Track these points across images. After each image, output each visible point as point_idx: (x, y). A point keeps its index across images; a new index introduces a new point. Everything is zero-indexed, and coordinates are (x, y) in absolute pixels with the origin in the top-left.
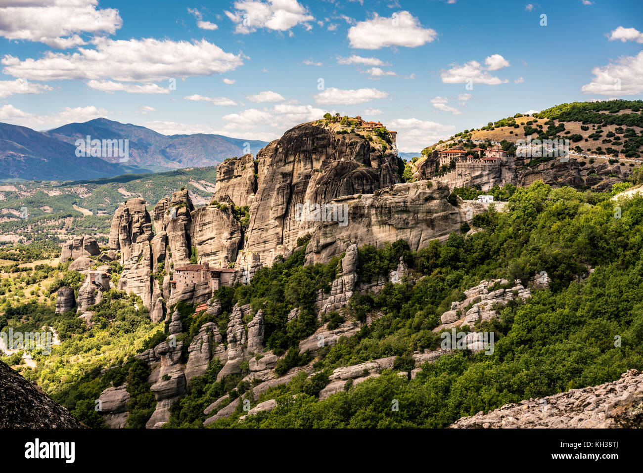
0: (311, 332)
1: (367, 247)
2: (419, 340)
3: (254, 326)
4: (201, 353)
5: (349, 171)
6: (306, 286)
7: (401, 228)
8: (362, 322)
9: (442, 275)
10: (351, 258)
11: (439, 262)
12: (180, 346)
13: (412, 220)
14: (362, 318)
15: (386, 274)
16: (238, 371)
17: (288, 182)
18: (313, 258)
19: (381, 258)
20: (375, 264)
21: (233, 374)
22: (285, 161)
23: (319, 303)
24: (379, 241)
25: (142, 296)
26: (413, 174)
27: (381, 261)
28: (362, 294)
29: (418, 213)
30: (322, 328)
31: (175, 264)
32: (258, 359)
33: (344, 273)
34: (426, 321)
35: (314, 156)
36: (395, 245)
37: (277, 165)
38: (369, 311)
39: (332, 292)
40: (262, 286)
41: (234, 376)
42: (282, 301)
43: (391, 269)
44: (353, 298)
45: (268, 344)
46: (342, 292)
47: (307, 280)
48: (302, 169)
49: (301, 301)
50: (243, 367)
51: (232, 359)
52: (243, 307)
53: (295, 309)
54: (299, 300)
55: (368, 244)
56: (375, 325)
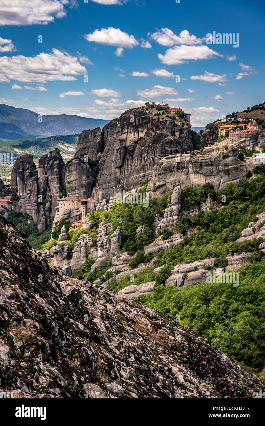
0: (151, 241)
1: (187, 188)
2: (230, 247)
3: (115, 237)
4: (81, 253)
5: (162, 139)
6: (148, 212)
7: (208, 176)
8: (184, 234)
9: (236, 205)
10: (177, 194)
11: (233, 196)
12: (67, 248)
13: (215, 170)
14: (184, 233)
15: (199, 204)
16: (105, 265)
17: (124, 145)
18: (151, 194)
19: (196, 194)
20: (192, 198)
21: (101, 267)
22: (122, 132)
23: (156, 223)
24: (194, 184)
25: (33, 215)
26: (201, 140)
27: (196, 197)
28: (184, 217)
29: (219, 166)
30: (158, 239)
31: (52, 195)
32: (118, 257)
33: (172, 204)
34: (231, 235)
35: (140, 129)
36: (204, 186)
37: (116, 135)
38: (188, 228)
39: (164, 216)
40: (117, 211)
41: (103, 268)
42: (132, 221)
43: (202, 201)
44: (178, 220)
45: (124, 248)
46: (171, 216)
47: (149, 208)
48: (133, 137)
49: (145, 221)
50: (108, 262)
51: (101, 257)
52: (107, 225)
53: (141, 226)
54: (143, 220)
55: (187, 185)
56: (193, 237)
